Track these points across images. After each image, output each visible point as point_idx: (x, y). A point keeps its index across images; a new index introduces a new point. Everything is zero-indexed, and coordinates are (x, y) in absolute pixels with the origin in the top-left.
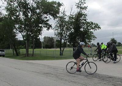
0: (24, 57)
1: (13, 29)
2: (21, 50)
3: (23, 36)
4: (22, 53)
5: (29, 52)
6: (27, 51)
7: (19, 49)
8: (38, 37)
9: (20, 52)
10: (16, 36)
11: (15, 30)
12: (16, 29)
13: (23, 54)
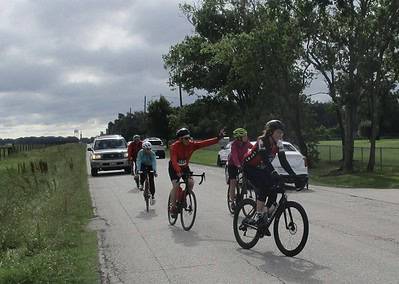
0: (335, 174)
1: (292, 59)
2: (322, 143)
3: (331, 86)
4: (327, 158)
5: (356, 155)
6: (348, 149)
7: (316, 140)
8: (394, 87)
9: (318, 153)
10: (303, 86)
11: (299, 64)
12: (306, 58)
13: (330, 163)
